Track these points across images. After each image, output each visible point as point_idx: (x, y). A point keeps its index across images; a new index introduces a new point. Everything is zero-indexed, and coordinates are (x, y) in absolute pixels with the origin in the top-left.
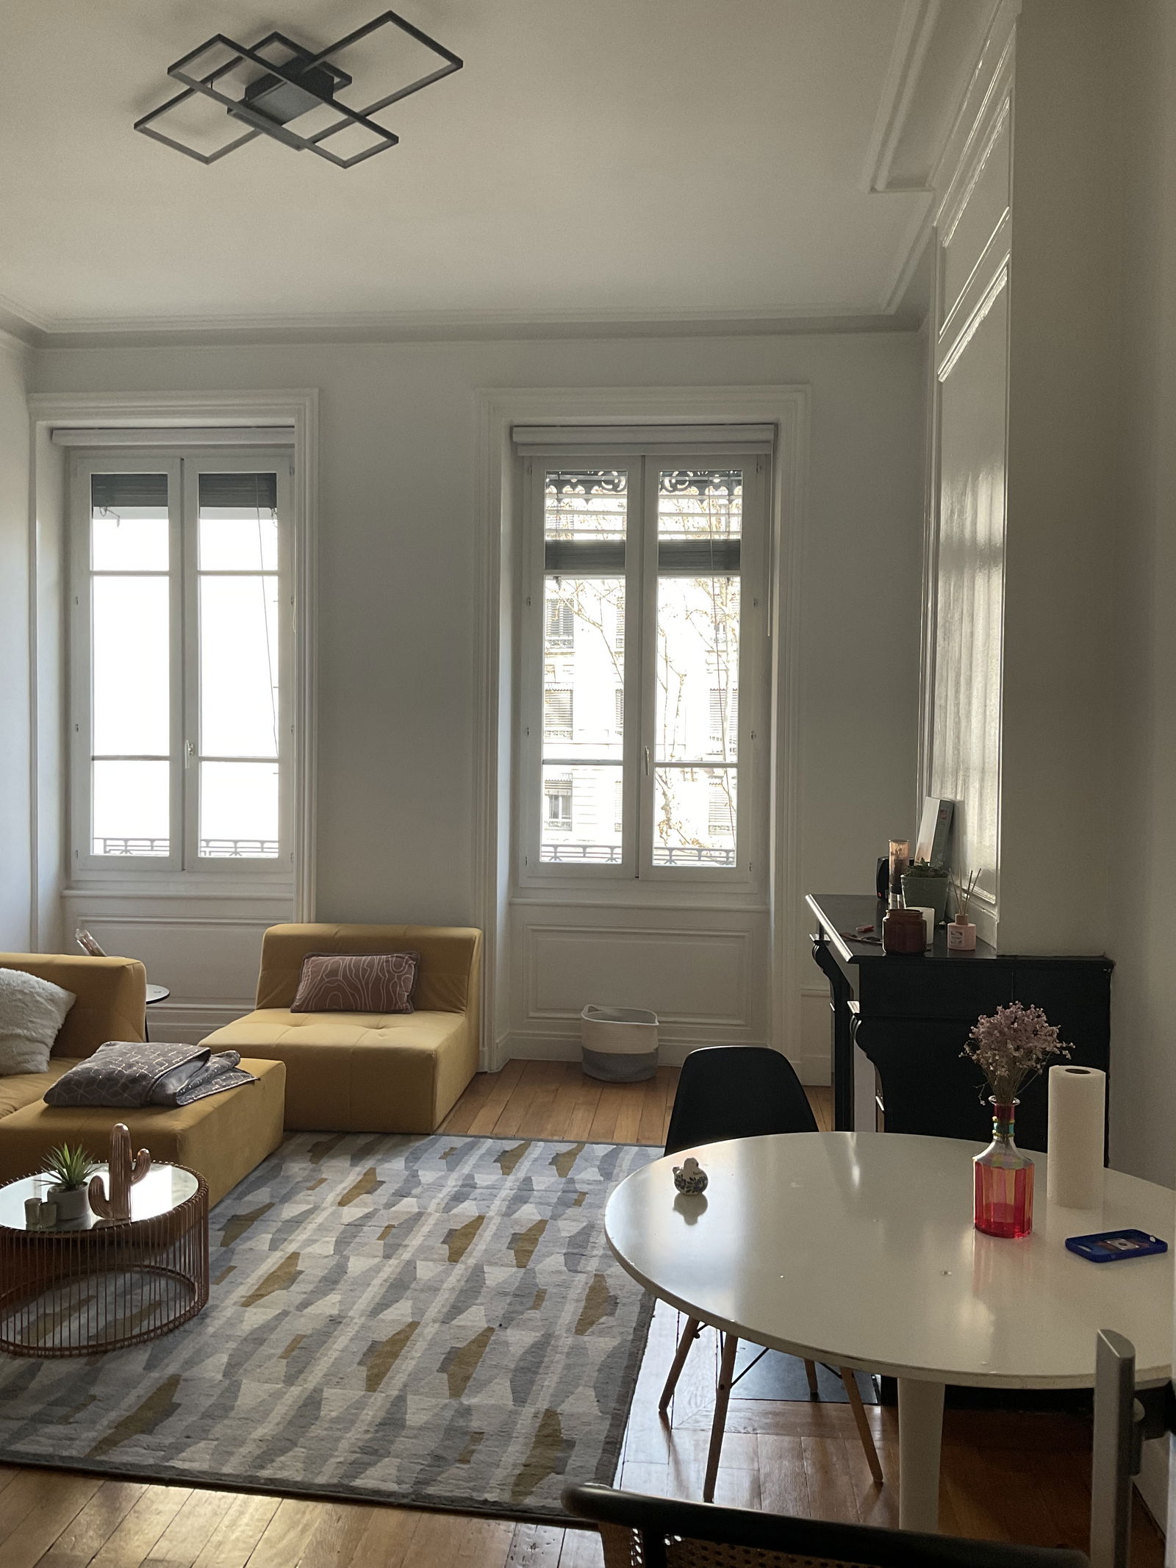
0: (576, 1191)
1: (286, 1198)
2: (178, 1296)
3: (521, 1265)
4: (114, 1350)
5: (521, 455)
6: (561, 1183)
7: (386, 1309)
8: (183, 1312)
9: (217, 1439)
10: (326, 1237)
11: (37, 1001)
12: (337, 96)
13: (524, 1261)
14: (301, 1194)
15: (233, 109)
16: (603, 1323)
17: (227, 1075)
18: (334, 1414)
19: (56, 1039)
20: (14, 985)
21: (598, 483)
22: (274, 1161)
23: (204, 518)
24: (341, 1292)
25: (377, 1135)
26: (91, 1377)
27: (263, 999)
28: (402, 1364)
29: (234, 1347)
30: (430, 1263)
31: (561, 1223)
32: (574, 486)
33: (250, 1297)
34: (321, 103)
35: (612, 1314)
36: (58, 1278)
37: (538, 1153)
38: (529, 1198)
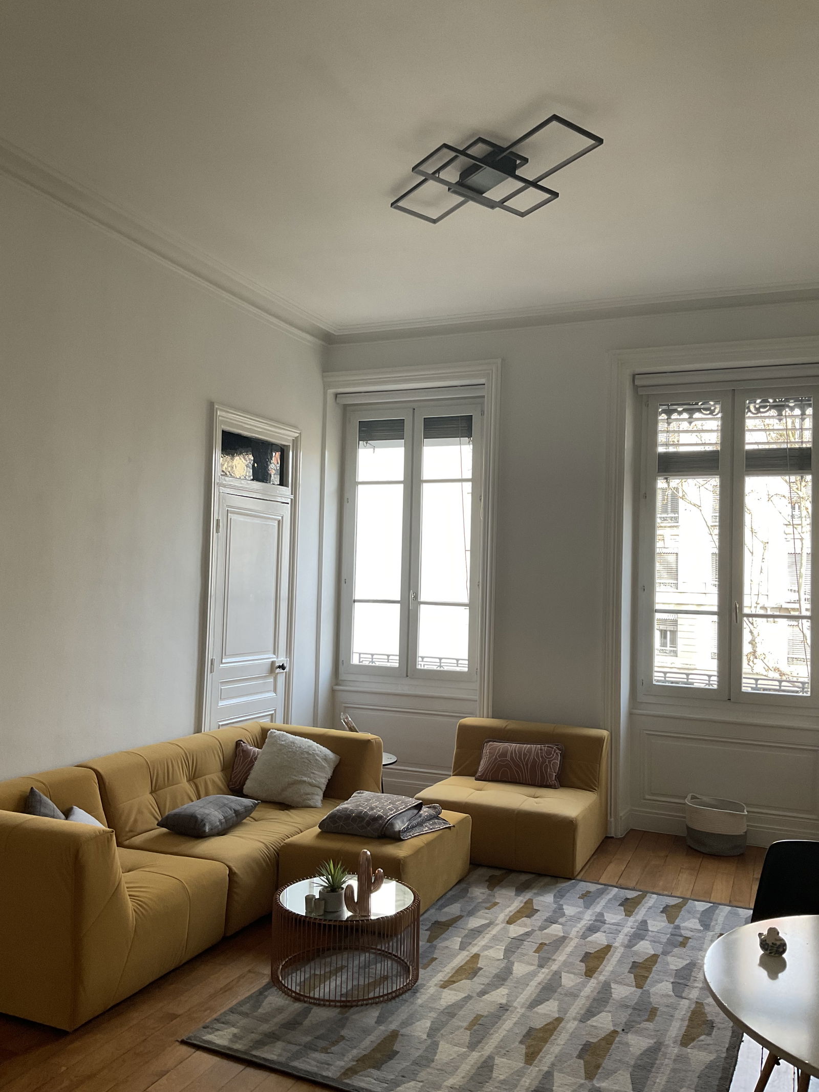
0: (681, 936)
1: (471, 913)
2: (399, 974)
3: (639, 986)
4: (357, 1006)
5: (641, 394)
6: (669, 928)
7: (539, 1005)
8: (402, 986)
9: (422, 1082)
10: (498, 945)
11: (317, 760)
12: (518, 172)
13: (642, 984)
14: (481, 912)
15: (451, 188)
16: (703, 1041)
17: (433, 821)
18: (502, 1077)
19: (327, 786)
20: (303, 748)
21: (699, 410)
22: (463, 885)
23: (426, 446)
24: (508, 987)
25: (533, 876)
26: (342, 1023)
27: (457, 769)
28: (551, 1048)
29: (434, 1016)
30: (572, 976)
31: (669, 959)
32: (680, 413)
33: (446, 981)
34: (508, 178)
35: (709, 1034)
36: (323, 950)
37: (652, 903)
38: (645, 936)
